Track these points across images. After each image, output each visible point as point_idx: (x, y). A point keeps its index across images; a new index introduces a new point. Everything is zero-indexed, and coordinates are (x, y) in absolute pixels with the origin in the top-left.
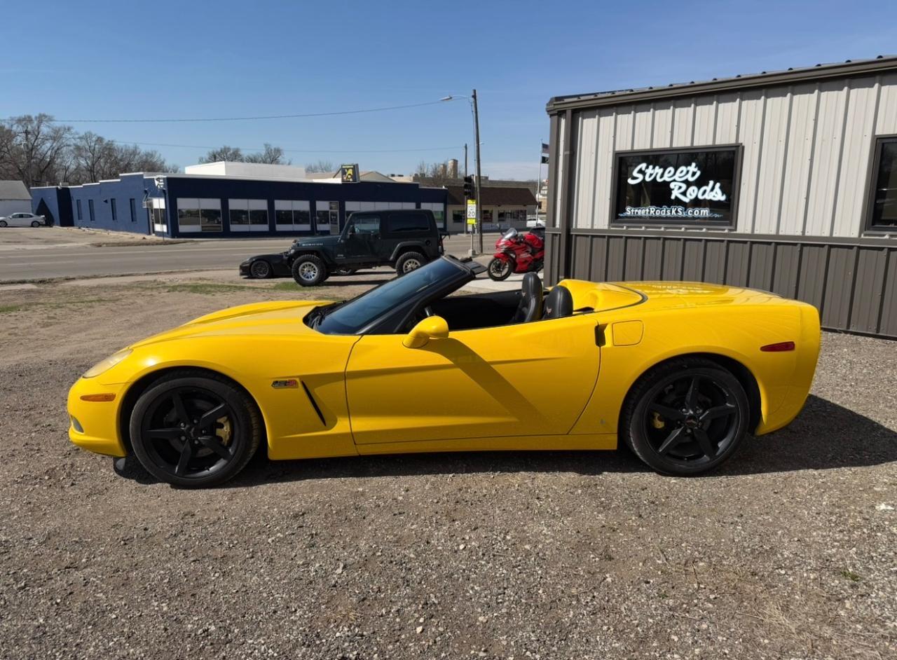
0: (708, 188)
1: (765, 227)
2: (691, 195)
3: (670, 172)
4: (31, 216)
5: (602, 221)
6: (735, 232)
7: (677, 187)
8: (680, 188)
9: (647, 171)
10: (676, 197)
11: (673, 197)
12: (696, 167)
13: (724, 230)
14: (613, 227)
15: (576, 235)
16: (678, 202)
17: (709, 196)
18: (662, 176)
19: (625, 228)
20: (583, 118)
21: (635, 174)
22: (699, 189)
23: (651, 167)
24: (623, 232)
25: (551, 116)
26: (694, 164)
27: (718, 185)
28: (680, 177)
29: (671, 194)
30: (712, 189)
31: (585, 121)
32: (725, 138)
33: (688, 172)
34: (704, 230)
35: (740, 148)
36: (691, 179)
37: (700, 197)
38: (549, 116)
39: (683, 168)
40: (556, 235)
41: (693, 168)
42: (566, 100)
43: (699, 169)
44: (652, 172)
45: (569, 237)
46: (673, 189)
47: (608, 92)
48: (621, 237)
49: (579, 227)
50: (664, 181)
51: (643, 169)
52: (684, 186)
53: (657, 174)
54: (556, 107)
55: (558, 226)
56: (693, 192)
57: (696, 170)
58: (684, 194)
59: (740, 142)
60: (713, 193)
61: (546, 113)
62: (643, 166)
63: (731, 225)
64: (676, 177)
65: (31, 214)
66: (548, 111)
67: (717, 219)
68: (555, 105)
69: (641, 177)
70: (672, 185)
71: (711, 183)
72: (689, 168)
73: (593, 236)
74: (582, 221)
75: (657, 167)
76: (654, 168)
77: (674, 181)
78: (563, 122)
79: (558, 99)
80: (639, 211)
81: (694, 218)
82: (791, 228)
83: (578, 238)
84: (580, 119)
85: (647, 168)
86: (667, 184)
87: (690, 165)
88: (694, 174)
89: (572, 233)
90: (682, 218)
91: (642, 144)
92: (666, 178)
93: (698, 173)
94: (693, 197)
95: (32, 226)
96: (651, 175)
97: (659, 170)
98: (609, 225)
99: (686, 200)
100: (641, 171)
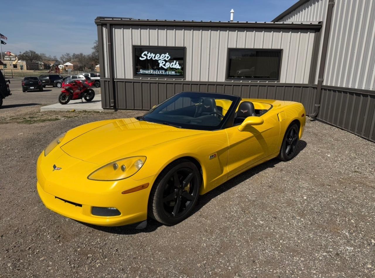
0: (174, 63)
1: (196, 79)
2: (167, 66)
3: (158, 56)
5: (130, 75)
6: (185, 80)
7: (161, 62)
8: (163, 63)
9: (148, 55)
11: (160, 66)
12: (168, 55)
13: (181, 80)
14: (135, 78)
15: (117, 81)
16: (162, 68)
17: (174, 67)
18: (155, 57)
19: (141, 78)
20: (115, 28)
21: (142, 55)
22: (170, 64)
23: (149, 53)
24: (140, 80)
25: (97, 25)
26: (167, 54)
27: (177, 62)
28: (162, 58)
30: (176, 64)
31: (116, 30)
32: (179, 44)
33: (165, 56)
35: (185, 49)
36: (167, 60)
37: (171, 67)
38: (96, 25)
39: (163, 55)
40: (106, 81)
41: (167, 55)
42: (106, 19)
43: (170, 56)
44: (150, 55)
45: (114, 82)
46: (160, 63)
47: (128, 18)
48: (140, 82)
49: (118, 78)
50: (156, 60)
51: (146, 54)
52: (164, 62)
53: (152, 56)
54: (101, 21)
55: (106, 77)
56: (168, 65)
57: (168, 56)
58: (164, 65)
59: (185, 46)
60: (176, 65)
61: (95, 23)
62: (146, 52)
63: (184, 77)
64: (161, 58)
66: (96, 23)
67: (178, 75)
69: (145, 57)
70: (159, 62)
71: (175, 61)
72: (166, 55)
73: (126, 82)
74: (119, 75)
75: (152, 54)
76: (151, 54)
77: (160, 60)
78: (104, 29)
79: (101, 18)
80: (146, 72)
81: (169, 75)
83: (118, 83)
84: (114, 29)
85: (148, 53)
87: (166, 54)
88: (168, 57)
89: (115, 80)
90: (164, 75)
91: (145, 43)
92: (156, 58)
93: (170, 57)
94: (168, 67)
96: (150, 57)
97: (153, 55)
98: (133, 77)
99: (166, 68)
100: (145, 55)
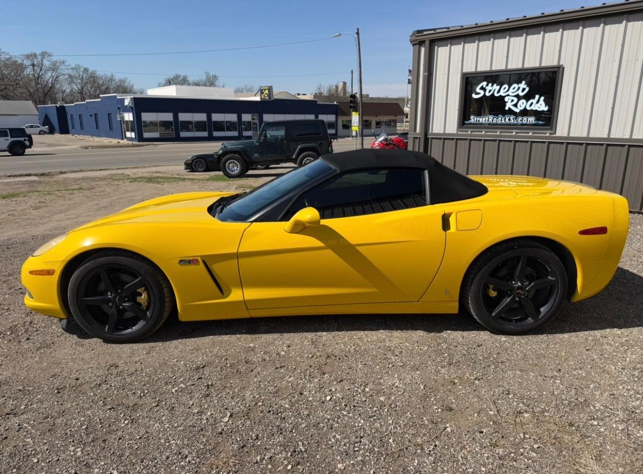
0: (535, 101)
1: (579, 131)
2: (521, 106)
3: (505, 88)
4: (39, 127)
5: (452, 127)
6: (554, 135)
7: (510, 100)
8: (512, 101)
9: (487, 88)
10: (509, 108)
11: (507, 108)
12: (525, 84)
13: (546, 133)
14: (460, 131)
15: (432, 138)
16: (511, 112)
17: (534, 108)
18: (499, 91)
19: (469, 132)
20: (438, 47)
21: (478, 90)
22: (527, 101)
23: (490, 85)
24: (468, 135)
25: (414, 45)
26: (524, 82)
27: (542, 98)
28: (513, 93)
29: (505, 105)
30: (538, 102)
31: (440, 49)
32: (550, 61)
33: (519, 88)
34: (530, 134)
35: (561, 69)
36: (521, 94)
37: (528, 108)
38: (412, 45)
39: (515, 85)
40: (417, 138)
41: (523, 85)
42: (425, 33)
43: (527, 86)
44: (491, 89)
45: (426, 139)
46: (507, 102)
47: (458, 26)
48: (467, 139)
49: (434, 132)
50: (500, 96)
51: (484, 86)
52: (516, 100)
53: (495, 90)
54: (417, 38)
55: (418, 131)
56: (523, 104)
57: (525, 86)
58: (515, 105)
59: (561, 64)
60: (538, 105)
61: (410, 43)
62: (484, 84)
63: (551, 129)
64: (509, 93)
65: (39, 125)
66: (411, 42)
67: (541, 125)
68: (416, 36)
69: (482, 92)
70: (506, 99)
71: (537, 97)
72: (520, 85)
73: (445, 138)
74: (437, 128)
75: (495, 85)
76: (492, 86)
77: (508, 95)
78: (423, 50)
79: (419, 32)
81: (523, 125)
82: (599, 132)
83: (433, 140)
84: (436, 47)
85: (487, 85)
86: (502, 98)
87: (521, 83)
88: (524, 90)
89: (428, 137)
90: (514, 125)
91: (484, 67)
92: (502, 93)
93: (527, 89)
94: (522, 108)
95: (40, 134)
96: (490, 91)
97: (496, 87)
98: (457, 130)
99: (517, 110)
100: (482, 88)
